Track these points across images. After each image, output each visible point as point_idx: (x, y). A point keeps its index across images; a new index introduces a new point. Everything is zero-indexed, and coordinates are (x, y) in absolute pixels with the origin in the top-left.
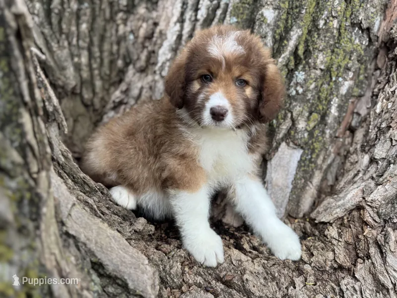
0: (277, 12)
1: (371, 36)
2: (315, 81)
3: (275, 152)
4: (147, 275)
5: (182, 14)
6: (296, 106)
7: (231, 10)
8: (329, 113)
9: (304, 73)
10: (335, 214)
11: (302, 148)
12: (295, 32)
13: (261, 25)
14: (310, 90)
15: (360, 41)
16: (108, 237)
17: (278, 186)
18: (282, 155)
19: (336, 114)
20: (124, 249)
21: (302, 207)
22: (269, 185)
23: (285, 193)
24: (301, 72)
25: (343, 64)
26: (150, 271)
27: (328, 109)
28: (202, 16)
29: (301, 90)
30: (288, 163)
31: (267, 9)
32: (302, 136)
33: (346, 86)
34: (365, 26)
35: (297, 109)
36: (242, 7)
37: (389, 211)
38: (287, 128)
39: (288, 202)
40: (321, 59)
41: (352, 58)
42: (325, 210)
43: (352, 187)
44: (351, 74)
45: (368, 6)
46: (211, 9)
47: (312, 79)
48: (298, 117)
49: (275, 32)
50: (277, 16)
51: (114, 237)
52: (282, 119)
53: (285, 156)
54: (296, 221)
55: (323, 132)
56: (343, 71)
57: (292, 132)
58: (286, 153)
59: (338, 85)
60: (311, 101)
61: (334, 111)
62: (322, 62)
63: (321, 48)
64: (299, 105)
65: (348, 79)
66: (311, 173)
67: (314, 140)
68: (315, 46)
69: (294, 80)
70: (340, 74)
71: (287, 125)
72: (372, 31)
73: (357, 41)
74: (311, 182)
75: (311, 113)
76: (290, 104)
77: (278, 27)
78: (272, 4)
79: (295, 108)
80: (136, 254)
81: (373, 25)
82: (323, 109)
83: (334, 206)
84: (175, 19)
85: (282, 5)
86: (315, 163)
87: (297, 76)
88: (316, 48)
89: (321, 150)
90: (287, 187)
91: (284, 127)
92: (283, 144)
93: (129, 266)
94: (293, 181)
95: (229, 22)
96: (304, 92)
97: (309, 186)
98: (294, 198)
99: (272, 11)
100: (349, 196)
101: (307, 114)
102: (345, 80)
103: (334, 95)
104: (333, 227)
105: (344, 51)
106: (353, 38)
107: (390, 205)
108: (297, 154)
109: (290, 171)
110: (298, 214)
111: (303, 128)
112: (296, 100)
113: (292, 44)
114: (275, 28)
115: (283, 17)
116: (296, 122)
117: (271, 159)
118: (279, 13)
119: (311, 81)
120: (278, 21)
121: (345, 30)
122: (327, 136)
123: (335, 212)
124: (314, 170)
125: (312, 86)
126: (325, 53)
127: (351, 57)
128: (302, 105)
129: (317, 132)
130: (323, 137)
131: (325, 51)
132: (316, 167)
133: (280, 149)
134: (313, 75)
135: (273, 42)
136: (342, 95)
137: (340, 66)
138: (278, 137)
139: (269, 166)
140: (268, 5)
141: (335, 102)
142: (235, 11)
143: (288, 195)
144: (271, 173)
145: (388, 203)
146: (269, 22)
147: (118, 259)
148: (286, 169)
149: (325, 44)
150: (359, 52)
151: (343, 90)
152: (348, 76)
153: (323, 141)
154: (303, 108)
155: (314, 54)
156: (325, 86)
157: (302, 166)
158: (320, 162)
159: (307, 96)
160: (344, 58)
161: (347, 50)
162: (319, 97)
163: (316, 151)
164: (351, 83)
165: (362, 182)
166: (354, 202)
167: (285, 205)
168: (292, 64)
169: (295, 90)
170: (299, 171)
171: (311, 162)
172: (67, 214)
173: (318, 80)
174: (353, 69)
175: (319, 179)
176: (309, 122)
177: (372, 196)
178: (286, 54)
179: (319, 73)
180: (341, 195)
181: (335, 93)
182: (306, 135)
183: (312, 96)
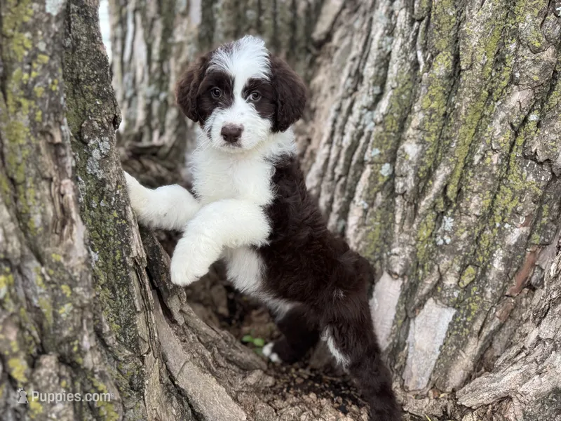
0: (420, 146)
1: (554, 169)
2: (467, 230)
3: (420, 309)
5: (332, 134)
6: (443, 258)
7: (374, 141)
8: (490, 268)
9: (452, 220)
10: (481, 399)
11: (454, 307)
12: (441, 171)
13: (401, 162)
14: (460, 241)
15: (535, 176)
16: (213, 391)
17: (422, 351)
18: (429, 313)
19: (502, 269)
20: (226, 404)
21: (451, 380)
22: (411, 348)
23: (430, 360)
24: (449, 218)
25: (510, 207)
27: (489, 262)
28: (346, 143)
29: (448, 241)
30: (436, 324)
31: (409, 143)
32: (451, 295)
33: (516, 234)
34: (541, 157)
35: (445, 262)
36: (387, 136)
37: (536, 411)
38: (432, 284)
39: (434, 371)
40: (476, 204)
41: (523, 200)
42: (473, 391)
43: (511, 367)
44: (522, 220)
45: (546, 132)
46: (355, 135)
47: (462, 227)
48: (446, 272)
49: (419, 170)
50: (421, 152)
51: (218, 392)
52: (428, 271)
53: (432, 315)
54: (442, 395)
55: (482, 291)
56: (511, 215)
57: (439, 289)
58: (434, 311)
59: (502, 233)
60: (463, 253)
61: (498, 266)
62: (476, 207)
63: (475, 189)
64: (446, 256)
65: (519, 225)
66: (464, 339)
67: (471, 299)
68: (469, 187)
69: (442, 228)
70: (506, 220)
71: (433, 279)
72: (554, 164)
73: (531, 178)
74: (464, 352)
75: (464, 267)
76: (437, 254)
77: (422, 164)
78: (415, 138)
79: (443, 261)
80: (236, 410)
81: (554, 157)
82: (484, 261)
83: (484, 388)
84: (325, 139)
85: (427, 139)
86: (470, 327)
87: (445, 222)
88: (469, 190)
89: (479, 313)
90: (433, 353)
91: (429, 282)
92: (430, 301)
94: (441, 347)
95: (370, 155)
96: (453, 243)
97: (461, 355)
98: (442, 366)
99: (415, 145)
100: (506, 379)
101: (458, 268)
102: (515, 226)
103: (498, 246)
104: (473, 415)
105: (512, 189)
106: (525, 174)
107: (540, 404)
108: (449, 314)
109: (438, 334)
110: (444, 387)
111: (451, 285)
112: (443, 251)
113: (437, 185)
114: (419, 165)
115: (428, 152)
116: (444, 277)
117: (415, 317)
118: (423, 148)
119: (462, 230)
120: (422, 157)
121: (515, 162)
122: (489, 295)
123: (481, 396)
124: (469, 337)
125: (465, 235)
126: (481, 195)
127: (521, 198)
128: (451, 257)
129: (474, 289)
130: (482, 297)
131: (481, 193)
132: (471, 334)
133: (426, 306)
134: (464, 222)
135: (415, 181)
136: (509, 246)
137: (506, 208)
138: (420, 294)
139: (412, 325)
140: (411, 139)
141: (499, 255)
142: (378, 141)
143: (434, 362)
144: (414, 334)
145: (538, 402)
146: (410, 159)
147: (218, 413)
148: (433, 331)
149: (481, 185)
150: (534, 192)
151: (512, 239)
152: (518, 222)
153: (481, 302)
154: (453, 261)
155: (467, 196)
156: (488, 233)
157: (454, 330)
158: (476, 327)
159: (457, 246)
160: (513, 199)
161: (517, 189)
162: (479, 246)
163: (473, 313)
164: (525, 230)
165: (524, 364)
166: (508, 388)
167: (428, 374)
168: (441, 206)
169: (442, 238)
170: (450, 334)
171: (465, 326)
172: (178, 371)
173: (473, 228)
174: (525, 213)
175: (476, 348)
176: (462, 277)
177: (524, 386)
178: (430, 197)
179: (473, 219)
180: (498, 375)
181: (499, 243)
182: (456, 294)
183: (464, 247)
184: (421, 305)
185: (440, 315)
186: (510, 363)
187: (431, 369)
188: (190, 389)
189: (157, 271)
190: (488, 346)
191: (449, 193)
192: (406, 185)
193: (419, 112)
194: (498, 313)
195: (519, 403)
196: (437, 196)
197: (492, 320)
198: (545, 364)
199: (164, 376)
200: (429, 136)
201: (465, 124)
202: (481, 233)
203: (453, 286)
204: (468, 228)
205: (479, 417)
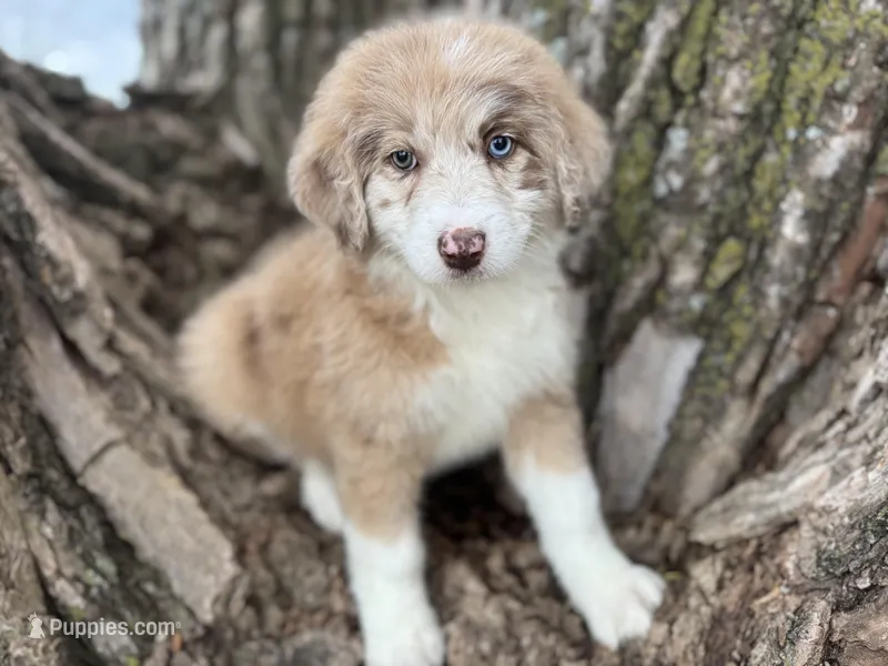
2: (717, 152)
3: (623, 345)
4: (216, 576)
8: (775, 240)
9: (685, 133)
10: (736, 526)
11: (696, 334)
12: (657, 24)
14: (702, 180)
16: (167, 502)
19: (802, 239)
24: (680, 131)
25: (820, 86)
26: (226, 572)
27: (770, 226)
29: (677, 181)
32: (684, 306)
33: (834, 151)
35: (673, 231)
38: (645, 286)
40: (735, 87)
41: (852, 62)
42: (725, 511)
43: (812, 457)
44: (850, 113)
47: (705, 147)
48: (674, 253)
49: (613, 33)
51: (179, 504)
52: (640, 259)
55: (758, 294)
56: (822, 106)
57: (660, 297)
59: (802, 153)
60: (712, 209)
61: (792, 230)
62: (737, 95)
63: (734, 52)
64: (675, 220)
65: (842, 128)
67: (733, 313)
68: (720, 50)
70: (811, 117)
71: (648, 276)
74: (718, 430)
75: (716, 241)
77: (621, 17)
79: (666, 230)
82: (761, 225)
86: (731, 377)
88: (721, 56)
89: (750, 344)
90: (654, 435)
91: (639, 283)
96: (686, 186)
97: (710, 439)
100: (800, 482)
101: (699, 245)
102: (832, 132)
103: (792, 184)
104: (714, 561)
105: (825, 41)
111: (685, 283)
112: (666, 209)
114: (613, 20)
116: (670, 268)
119: (705, 154)
122: (773, 303)
123: (739, 520)
124: (727, 398)
125: (711, 166)
126: (748, 63)
127: (846, 57)
128: (686, 220)
129: (742, 293)
130: (758, 308)
131: (748, 58)
132: (733, 391)
134: (709, 135)
136: (819, 182)
137: (811, 92)
141: (795, 204)
145: (852, 527)
146: (595, 10)
147: (169, 541)
149: (746, 38)
150: (877, 38)
151: (826, 164)
152: (838, 117)
153: (755, 318)
154: (689, 230)
155: (714, 71)
156: (771, 158)
157: (699, 385)
158: (745, 375)
159: (696, 194)
160: (826, 64)
161: (835, 38)
162: (751, 190)
163: (737, 346)
164: (858, 138)
165: (841, 448)
166: (797, 502)
168: (663, 109)
169: (665, 180)
170: (692, 396)
171: (721, 375)
172: (86, 458)
173: (730, 147)
174: (857, 95)
175: (744, 422)
176: (713, 267)
177: (828, 495)
178: (636, 89)
179: (731, 125)
180: (782, 476)
181: (794, 177)
182: (696, 303)
183: (713, 193)
184: (625, 336)
185: (668, 355)
186: (811, 447)
188: (114, 495)
190: (774, 417)
191: (678, 75)
192: (588, 71)
194: (796, 343)
195: (812, 533)
196: (652, 83)
197: (782, 358)
198: (880, 441)
202: (756, 158)
203: (688, 287)
204: (721, 148)
205: (728, 566)
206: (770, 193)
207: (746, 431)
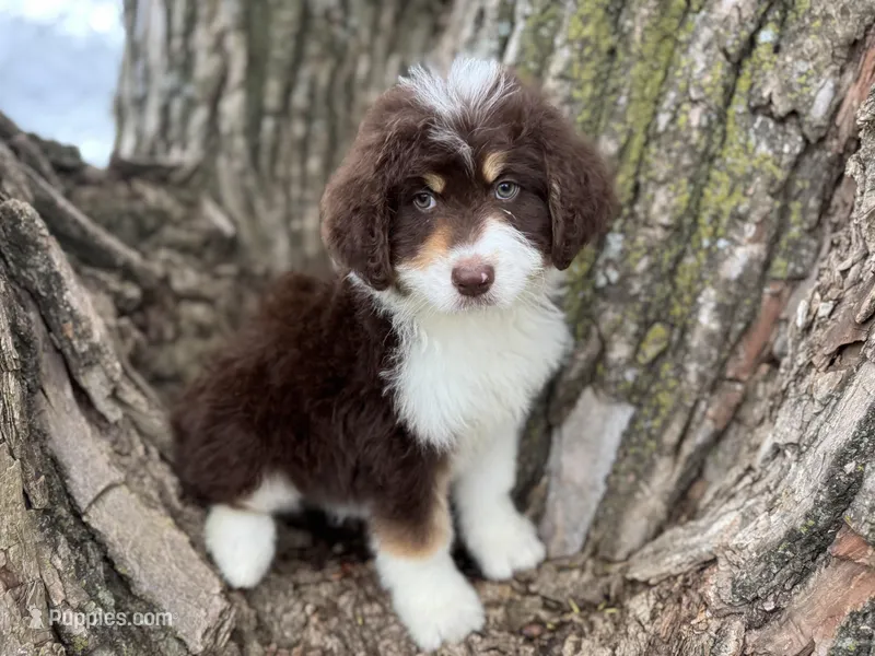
1: (807, 128)
2: (648, 254)
4: (206, 611)
6: (605, 310)
8: (693, 326)
9: (621, 238)
10: (666, 565)
11: (629, 401)
14: (635, 275)
15: (771, 146)
16: (162, 540)
17: (574, 484)
18: (584, 415)
19: (715, 326)
20: (183, 563)
21: (624, 538)
22: (554, 479)
23: (587, 502)
24: (617, 236)
25: (727, 207)
26: (215, 606)
27: (690, 315)
29: (614, 276)
30: (598, 434)
32: (620, 378)
33: (739, 257)
34: (780, 107)
35: (610, 315)
37: (755, 578)
38: (588, 359)
39: (594, 523)
40: (662, 204)
41: (751, 191)
42: (656, 553)
43: (726, 506)
44: (750, 230)
45: (789, 59)
47: (638, 249)
48: (612, 334)
51: (172, 542)
53: (591, 419)
55: (680, 370)
56: (729, 222)
57: (600, 368)
58: (594, 411)
59: (714, 259)
60: (642, 299)
61: (707, 319)
62: (664, 210)
63: (661, 177)
64: (613, 307)
65: (744, 241)
66: (648, 462)
67: (660, 385)
68: (650, 174)
69: (604, 256)
70: (721, 231)
71: (590, 351)
72: (807, 119)
73: (763, 149)
74: (648, 483)
75: (646, 325)
78: (557, 96)
79: (605, 315)
80: (203, 575)
81: (805, 104)
82: (682, 314)
83: (676, 547)
85: (577, 94)
86: (658, 438)
87: (609, 244)
88: (651, 179)
89: (674, 410)
90: (594, 488)
91: (584, 356)
92: (587, 394)
93: (179, 591)
94: (608, 476)
96: (622, 279)
97: (642, 492)
98: (609, 515)
100: (716, 528)
101: (632, 328)
102: (737, 244)
103: (707, 283)
104: (648, 595)
105: (731, 174)
106: (752, 141)
107: (762, 565)
108: (622, 416)
109: (602, 453)
110: (613, 551)
111: (621, 359)
112: (605, 298)
116: (608, 346)
117: (561, 422)
119: (638, 255)
121: (736, 124)
122: (692, 377)
123: (668, 560)
124: (655, 456)
125: (642, 265)
126: (672, 187)
127: (746, 188)
128: (621, 307)
129: (667, 368)
130: (680, 381)
131: (672, 182)
132: (660, 450)
133: (580, 403)
134: (641, 240)
136: (727, 282)
137: (720, 212)
139: (555, 438)
141: (709, 298)
143: (594, 507)
144: (560, 455)
145: (759, 560)
147: (163, 577)
148: (592, 447)
149: (670, 167)
150: (769, 174)
151: (733, 267)
152: (742, 233)
153: (678, 389)
154: (624, 315)
155: (646, 191)
156: (689, 261)
157: (632, 445)
158: (671, 437)
159: (630, 286)
160: (731, 192)
161: (738, 171)
162: (674, 286)
163: (663, 412)
164: (757, 250)
165: (748, 499)
166: (716, 543)
167: (583, 528)
169: (605, 274)
170: (626, 455)
171: (651, 437)
172: (91, 498)
173: (658, 250)
174: (755, 216)
175: (669, 478)
176: (644, 346)
177: (740, 535)
179: (659, 233)
180: (702, 523)
181: (708, 277)
182: (630, 375)
183: (643, 287)
184: (571, 402)
185: (605, 418)
186: (725, 498)
187: (588, 518)
188: (115, 532)
189: (57, 318)
190: (694, 474)
193: (562, 47)
194: (711, 412)
195: (728, 567)
197: (699, 424)
198: (779, 491)
199: (38, 496)
200: (580, 88)
201: (642, 58)
202: (678, 259)
203: (623, 362)
204: (650, 251)
205: (660, 599)
206: (690, 288)
207: (671, 487)
